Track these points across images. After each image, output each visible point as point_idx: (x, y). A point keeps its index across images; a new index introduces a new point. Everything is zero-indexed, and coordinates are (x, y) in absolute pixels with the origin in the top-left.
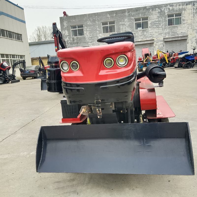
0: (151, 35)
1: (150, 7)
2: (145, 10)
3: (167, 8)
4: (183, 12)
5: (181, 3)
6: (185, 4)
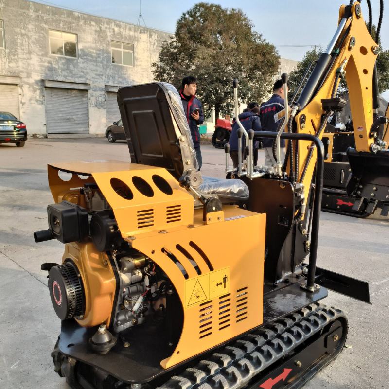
0: (83, 72)
1: (81, 16)
2: (71, 19)
3: (110, 28)
4: (136, 44)
5: (132, 26)
6: (138, 30)
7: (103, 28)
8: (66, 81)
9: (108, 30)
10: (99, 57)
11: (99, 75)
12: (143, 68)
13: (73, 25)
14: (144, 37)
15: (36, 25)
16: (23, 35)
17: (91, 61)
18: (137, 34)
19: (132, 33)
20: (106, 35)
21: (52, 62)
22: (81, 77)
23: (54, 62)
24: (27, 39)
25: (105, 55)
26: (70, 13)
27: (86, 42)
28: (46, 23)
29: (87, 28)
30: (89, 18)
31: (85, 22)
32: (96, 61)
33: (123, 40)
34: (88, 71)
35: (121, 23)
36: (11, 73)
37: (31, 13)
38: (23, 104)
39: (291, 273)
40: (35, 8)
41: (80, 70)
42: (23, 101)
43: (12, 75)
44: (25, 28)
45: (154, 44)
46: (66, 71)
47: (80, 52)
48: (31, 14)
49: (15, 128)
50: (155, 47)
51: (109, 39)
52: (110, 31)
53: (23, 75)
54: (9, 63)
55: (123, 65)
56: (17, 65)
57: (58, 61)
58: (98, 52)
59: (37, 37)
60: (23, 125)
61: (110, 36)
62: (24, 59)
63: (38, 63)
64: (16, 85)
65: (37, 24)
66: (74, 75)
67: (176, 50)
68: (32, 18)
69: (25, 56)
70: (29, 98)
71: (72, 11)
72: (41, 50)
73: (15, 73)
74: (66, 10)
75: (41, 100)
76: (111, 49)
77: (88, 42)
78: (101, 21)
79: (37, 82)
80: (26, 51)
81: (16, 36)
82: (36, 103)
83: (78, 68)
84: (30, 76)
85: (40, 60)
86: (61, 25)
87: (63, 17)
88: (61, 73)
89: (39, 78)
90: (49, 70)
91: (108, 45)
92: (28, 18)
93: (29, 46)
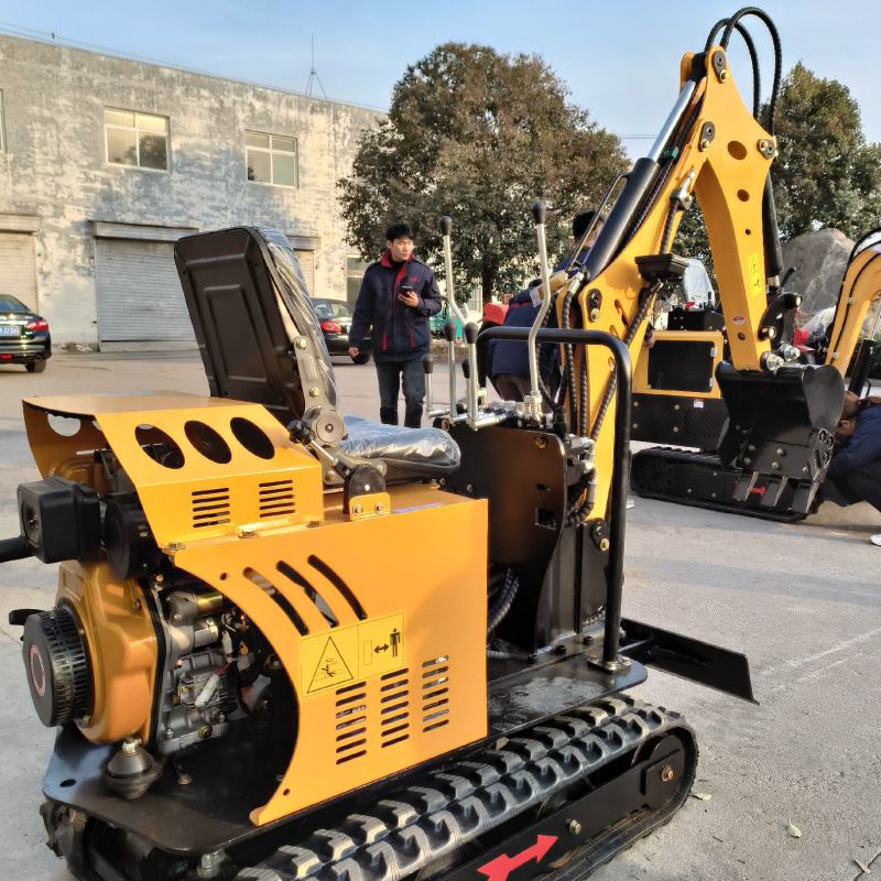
0: (182, 203)
1: (178, 76)
2: (154, 83)
3: (243, 103)
4: (301, 137)
5: (294, 97)
6: (307, 106)
7: (228, 103)
8: (144, 222)
9: (238, 107)
10: (218, 168)
11: (218, 209)
12: (319, 192)
13: (160, 96)
14: (320, 121)
15: (75, 99)
16: (45, 121)
17: (200, 177)
18: (305, 116)
19: (293, 114)
20: (235, 117)
21: (113, 182)
22: (178, 213)
23: (116, 180)
24: (54, 132)
25: (232, 163)
26: (152, 71)
27: (189, 136)
28: (97, 94)
29: (191, 103)
30: (195, 82)
31: (187, 90)
32: (211, 178)
33: (272, 130)
34: (194, 200)
35: (269, 92)
36: (17, 207)
37: (65, 71)
38: (46, 275)
39: (575, 634)
40: (73, 60)
41: (175, 197)
42: (45, 269)
43: (19, 210)
44: (50, 106)
45: (345, 135)
46: (144, 200)
47: (175, 159)
48: (65, 74)
49: (24, 330)
50: (346, 143)
51: (242, 127)
52: (243, 110)
53: (46, 211)
54: (14, 183)
55: (272, 184)
56: (33, 188)
57: (124, 179)
58: (216, 156)
59: (78, 126)
60: (41, 324)
61: (244, 121)
62: (50, 174)
63: (79, 184)
64: (29, 233)
65: (78, 96)
66: (162, 209)
67: (394, 149)
68: (66, 82)
69: (50, 169)
70: (59, 263)
71: (157, 67)
72: (86, 155)
73: (27, 207)
74: (143, 63)
75: (88, 266)
76: (247, 149)
77: (194, 135)
78: (223, 88)
79: (76, 226)
80: (52, 158)
81: (31, 123)
82: (75, 273)
83: (169, 193)
84: (63, 214)
85: (84, 176)
86: (133, 98)
87: (136, 80)
88: (130, 206)
89: (82, 217)
90: (104, 200)
91: (238, 141)
92: (57, 82)
93: (59, 146)
